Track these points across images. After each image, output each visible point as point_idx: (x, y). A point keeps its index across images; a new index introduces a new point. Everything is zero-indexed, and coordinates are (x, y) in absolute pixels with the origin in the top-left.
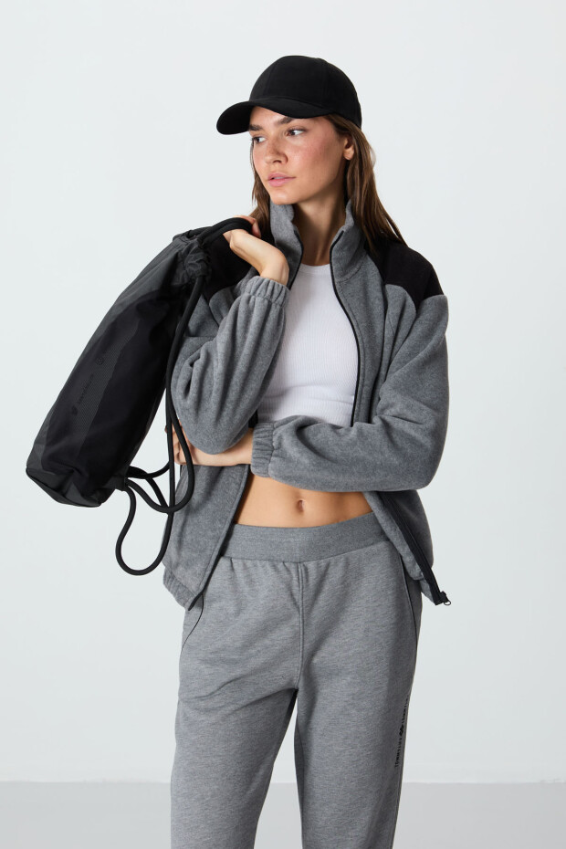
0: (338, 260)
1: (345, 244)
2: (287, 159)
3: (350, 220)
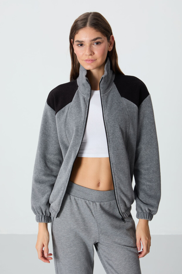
0: (103, 87)
2: (94, 54)
3: (106, 73)
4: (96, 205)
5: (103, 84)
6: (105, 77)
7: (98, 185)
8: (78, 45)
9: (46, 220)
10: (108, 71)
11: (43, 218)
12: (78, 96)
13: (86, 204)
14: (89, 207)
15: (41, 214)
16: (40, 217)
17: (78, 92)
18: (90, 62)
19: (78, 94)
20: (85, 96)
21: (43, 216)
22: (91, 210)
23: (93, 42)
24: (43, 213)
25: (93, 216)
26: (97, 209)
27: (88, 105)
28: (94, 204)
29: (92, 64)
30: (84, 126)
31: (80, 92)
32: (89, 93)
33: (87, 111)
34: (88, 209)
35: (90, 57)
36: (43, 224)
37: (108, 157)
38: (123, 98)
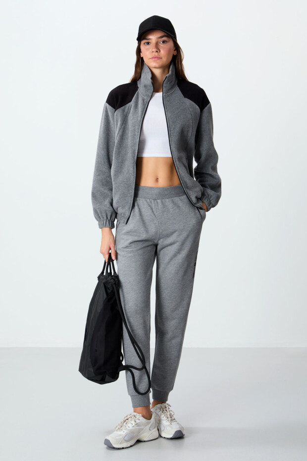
0: (166, 87)
1: (168, 81)
2: (160, 51)
3: (170, 72)
4: (157, 202)
5: (167, 83)
6: (169, 76)
7: (157, 180)
8: (145, 44)
9: (110, 225)
10: (172, 72)
11: (107, 223)
12: (137, 98)
13: (147, 202)
14: (150, 206)
15: (105, 218)
16: (105, 222)
17: (138, 93)
18: (156, 59)
19: (138, 95)
20: (145, 98)
21: (108, 220)
22: (152, 209)
23: (160, 39)
24: (107, 218)
25: (154, 215)
26: (158, 206)
27: (146, 106)
28: (155, 202)
29: (158, 61)
30: (141, 125)
31: (140, 93)
32: (150, 95)
33: (144, 111)
34: (149, 208)
35: (156, 54)
36: (107, 229)
37: (171, 156)
38: (186, 99)
